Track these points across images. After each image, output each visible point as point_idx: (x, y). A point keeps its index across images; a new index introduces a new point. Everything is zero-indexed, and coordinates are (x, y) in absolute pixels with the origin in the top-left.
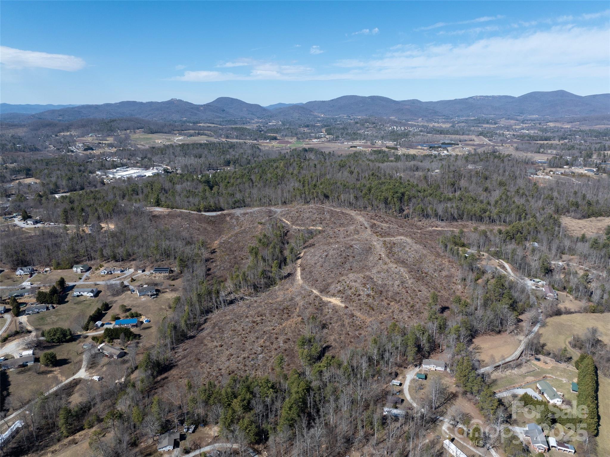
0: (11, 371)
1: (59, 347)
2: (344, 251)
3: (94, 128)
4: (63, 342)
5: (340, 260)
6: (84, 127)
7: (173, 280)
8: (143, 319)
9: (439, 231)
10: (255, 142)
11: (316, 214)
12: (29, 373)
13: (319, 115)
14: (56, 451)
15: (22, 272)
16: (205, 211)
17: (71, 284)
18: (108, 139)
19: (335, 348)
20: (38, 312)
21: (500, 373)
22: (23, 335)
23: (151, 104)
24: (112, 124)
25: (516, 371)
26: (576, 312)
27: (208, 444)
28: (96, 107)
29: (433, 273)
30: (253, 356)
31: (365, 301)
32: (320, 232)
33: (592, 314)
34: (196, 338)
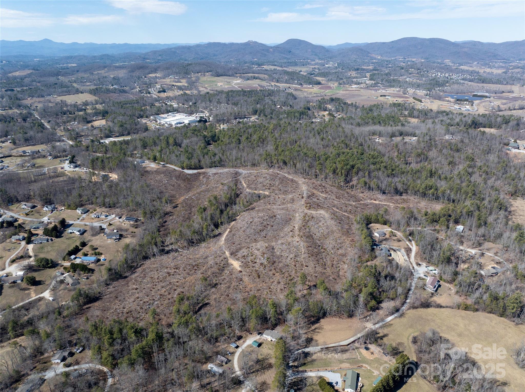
0: (6, 285)
1: (42, 271)
2: (267, 219)
3: (175, 70)
4: (47, 268)
5: (259, 228)
6: (167, 69)
7: (136, 228)
8: (102, 258)
9: (376, 204)
10: (299, 86)
11: (268, 181)
12: (15, 288)
13: (376, 56)
14: (3, 346)
15: (47, 209)
16: (188, 169)
17: (71, 222)
18: (182, 80)
19: (211, 306)
20: (41, 243)
21: (323, 355)
22: (25, 259)
23: (232, 44)
24: (189, 67)
25: (338, 356)
26: (447, 307)
27: (86, 363)
28: (188, 48)
29: (331, 249)
30: (152, 302)
31: (257, 269)
32: (265, 197)
33: (464, 311)
34: (126, 279)
